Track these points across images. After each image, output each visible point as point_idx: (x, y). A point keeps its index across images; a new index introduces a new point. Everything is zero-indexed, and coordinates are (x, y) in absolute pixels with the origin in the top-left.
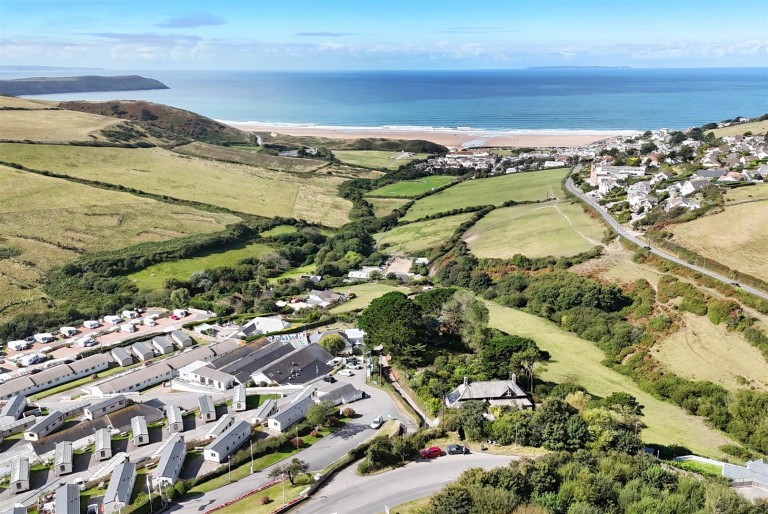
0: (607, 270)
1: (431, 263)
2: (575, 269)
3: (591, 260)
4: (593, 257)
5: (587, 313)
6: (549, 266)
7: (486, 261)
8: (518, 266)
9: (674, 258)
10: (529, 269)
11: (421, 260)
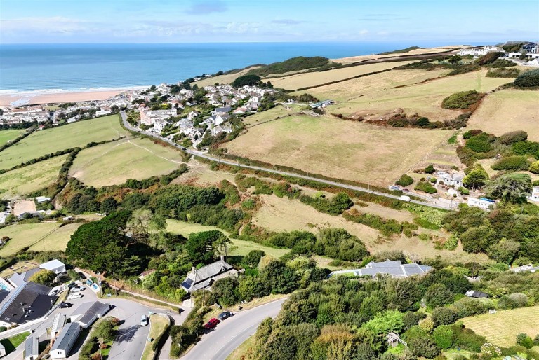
0: (197, 179)
1: (53, 199)
2: (175, 182)
3: (183, 174)
4: (183, 172)
5: (203, 209)
6: (156, 183)
7: (104, 189)
8: (132, 187)
9: (237, 164)
10: (141, 188)
11: (42, 199)
